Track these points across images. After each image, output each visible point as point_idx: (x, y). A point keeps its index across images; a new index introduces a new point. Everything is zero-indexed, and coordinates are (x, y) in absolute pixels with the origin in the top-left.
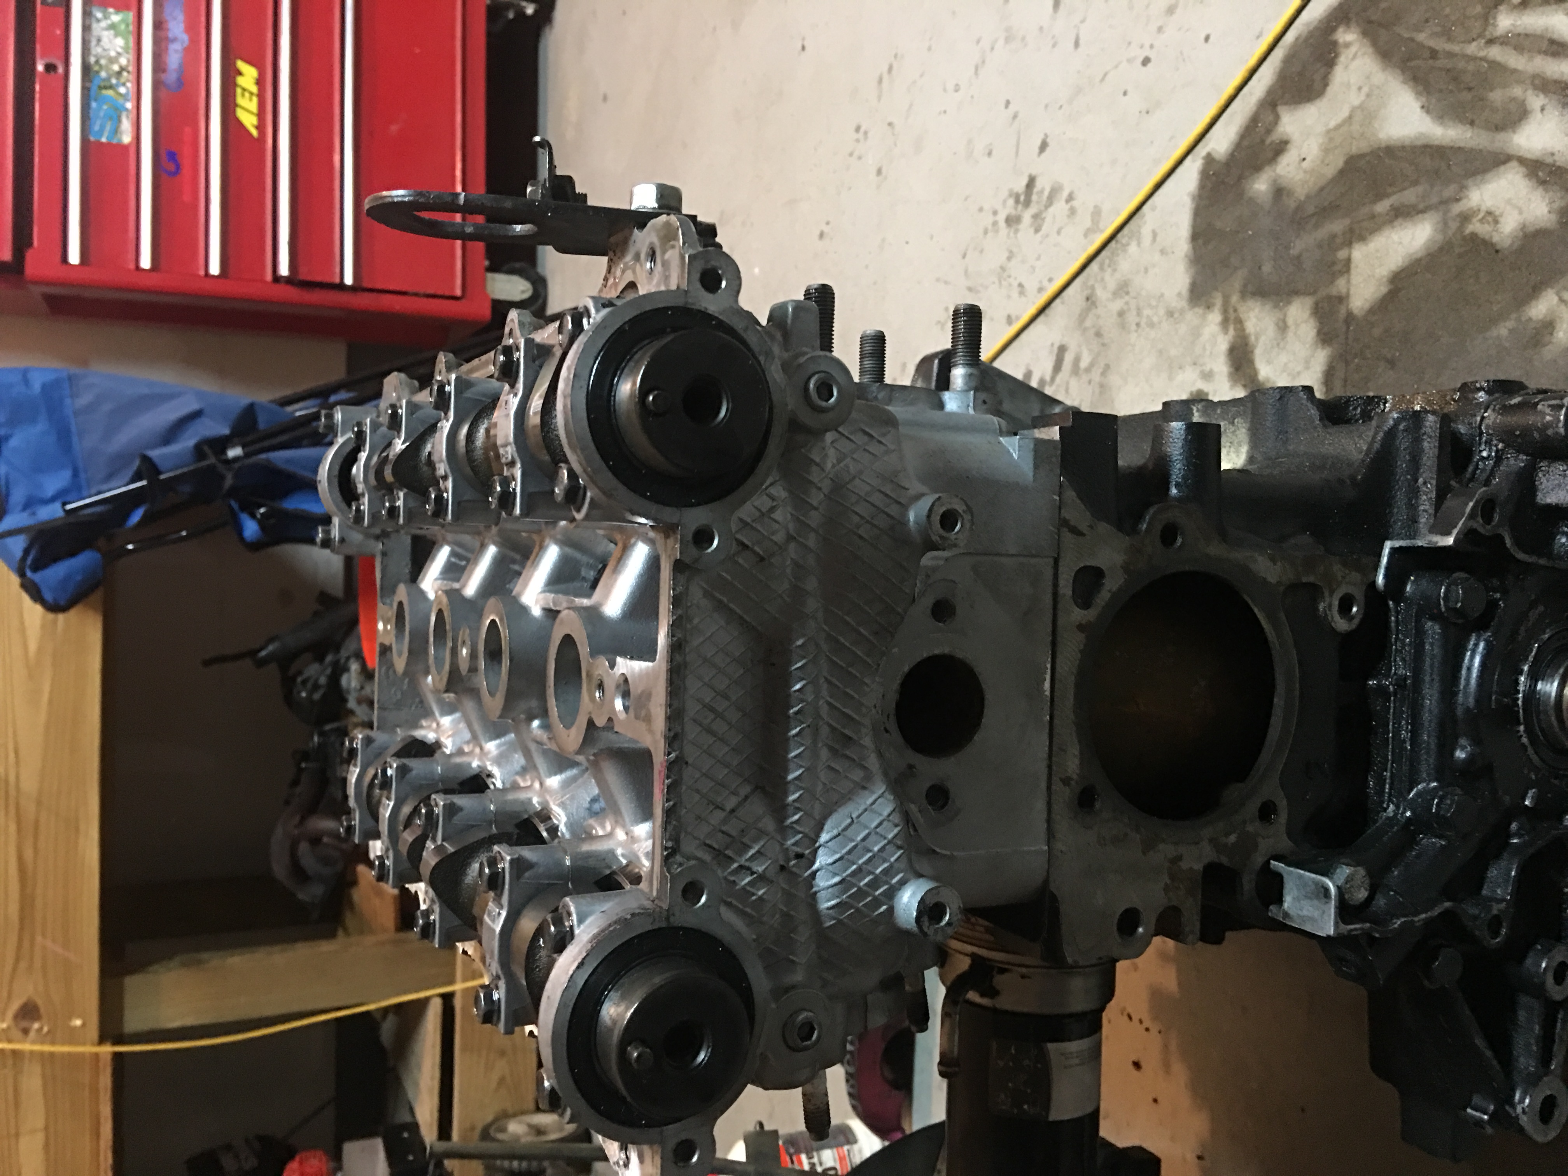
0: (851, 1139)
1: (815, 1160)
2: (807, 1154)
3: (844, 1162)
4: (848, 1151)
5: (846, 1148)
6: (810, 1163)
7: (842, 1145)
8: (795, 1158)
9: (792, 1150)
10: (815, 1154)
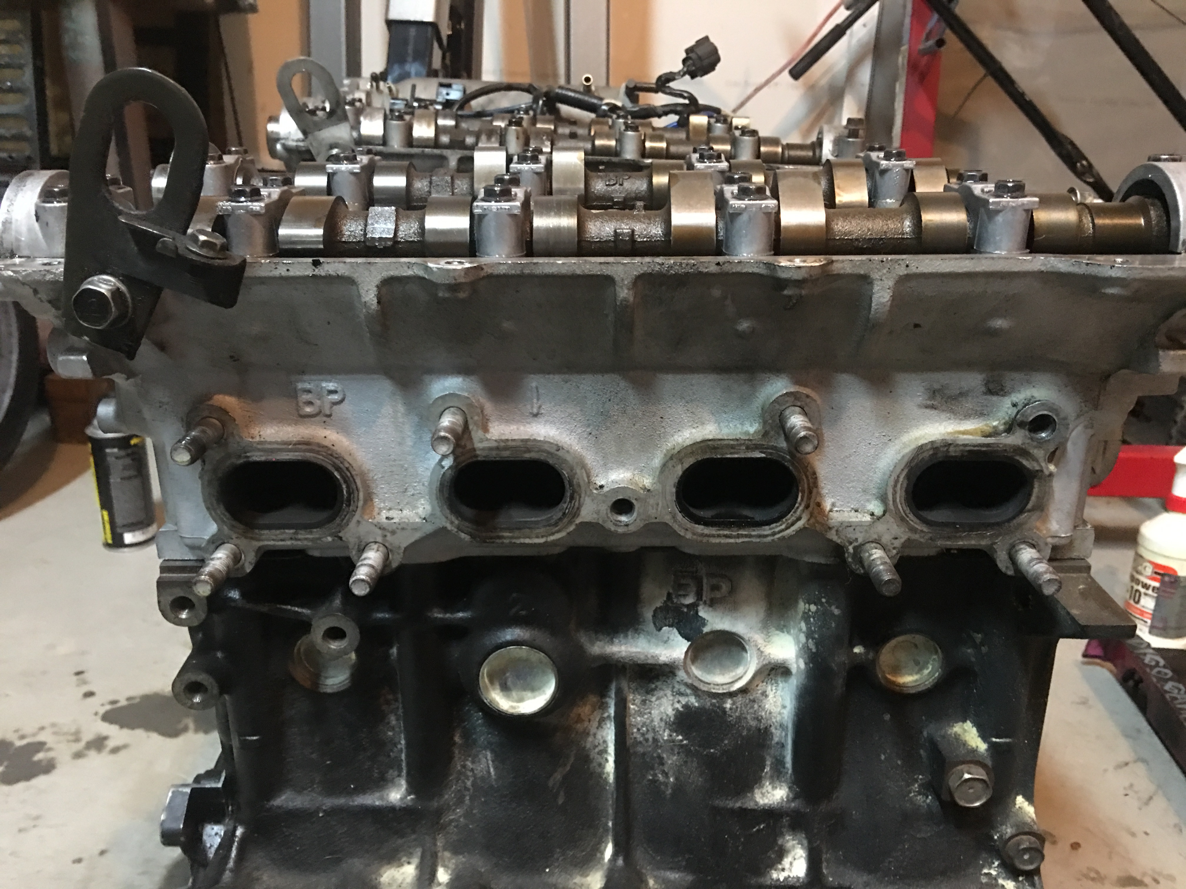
0: (1155, 631)
1: (1150, 592)
2: (1158, 589)
3: (1139, 612)
4: (1146, 622)
5: (1149, 621)
6: (1150, 586)
7: (1153, 620)
8: (1159, 577)
9: (1167, 579)
10: (1155, 595)
